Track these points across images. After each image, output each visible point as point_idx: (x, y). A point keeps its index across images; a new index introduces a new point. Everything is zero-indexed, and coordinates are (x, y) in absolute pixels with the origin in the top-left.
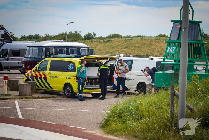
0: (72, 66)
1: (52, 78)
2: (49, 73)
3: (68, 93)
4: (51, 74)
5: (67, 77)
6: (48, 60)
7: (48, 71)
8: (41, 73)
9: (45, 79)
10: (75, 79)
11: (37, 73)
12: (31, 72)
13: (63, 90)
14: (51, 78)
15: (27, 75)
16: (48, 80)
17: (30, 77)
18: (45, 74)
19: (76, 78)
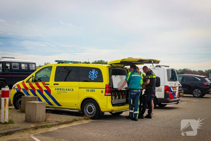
0: (95, 74)
1: (60, 91)
2: (54, 84)
3: (90, 112)
4: (58, 85)
5: (88, 89)
6: (52, 67)
7: (52, 82)
8: (41, 84)
9: (48, 92)
10: (102, 92)
11: (34, 85)
12: (23, 83)
13: (80, 108)
14: (58, 91)
15: (17, 87)
16: (52, 94)
17: (22, 91)
18: (48, 86)
19: (104, 90)
